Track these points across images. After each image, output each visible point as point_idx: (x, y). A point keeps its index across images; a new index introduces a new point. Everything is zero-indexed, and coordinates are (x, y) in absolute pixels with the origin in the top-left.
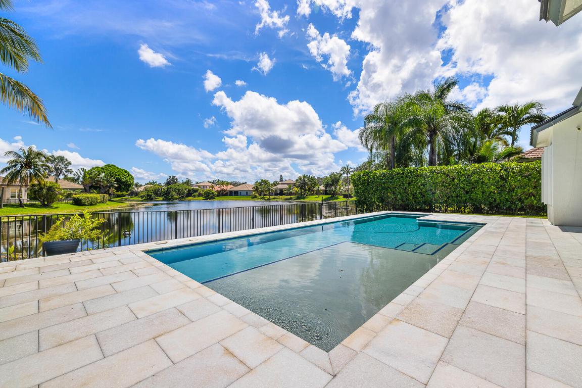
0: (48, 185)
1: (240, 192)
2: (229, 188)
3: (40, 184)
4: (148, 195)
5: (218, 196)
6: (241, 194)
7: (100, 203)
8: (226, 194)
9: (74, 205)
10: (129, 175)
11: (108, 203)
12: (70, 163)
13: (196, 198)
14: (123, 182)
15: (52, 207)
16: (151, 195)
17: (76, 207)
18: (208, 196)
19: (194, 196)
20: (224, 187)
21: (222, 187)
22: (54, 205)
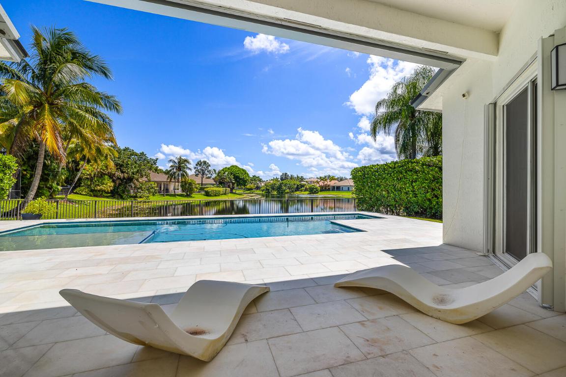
0: (190, 181)
1: (342, 188)
2: (333, 183)
3: (185, 181)
4: (267, 189)
5: (321, 191)
6: (342, 189)
7: (222, 194)
8: (329, 190)
9: (205, 195)
10: (245, 173)
11: (230, 194)
12: (210, 166)
13: (303, 193)
14: (241, 179)
15: (191, 197)
16: (269, 190)
17: (206, 197)
18: (312, 191)
19: (302, 191)
20: (328, 183)
21: (326, 183)
22: (193, 195)
